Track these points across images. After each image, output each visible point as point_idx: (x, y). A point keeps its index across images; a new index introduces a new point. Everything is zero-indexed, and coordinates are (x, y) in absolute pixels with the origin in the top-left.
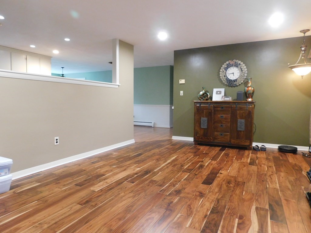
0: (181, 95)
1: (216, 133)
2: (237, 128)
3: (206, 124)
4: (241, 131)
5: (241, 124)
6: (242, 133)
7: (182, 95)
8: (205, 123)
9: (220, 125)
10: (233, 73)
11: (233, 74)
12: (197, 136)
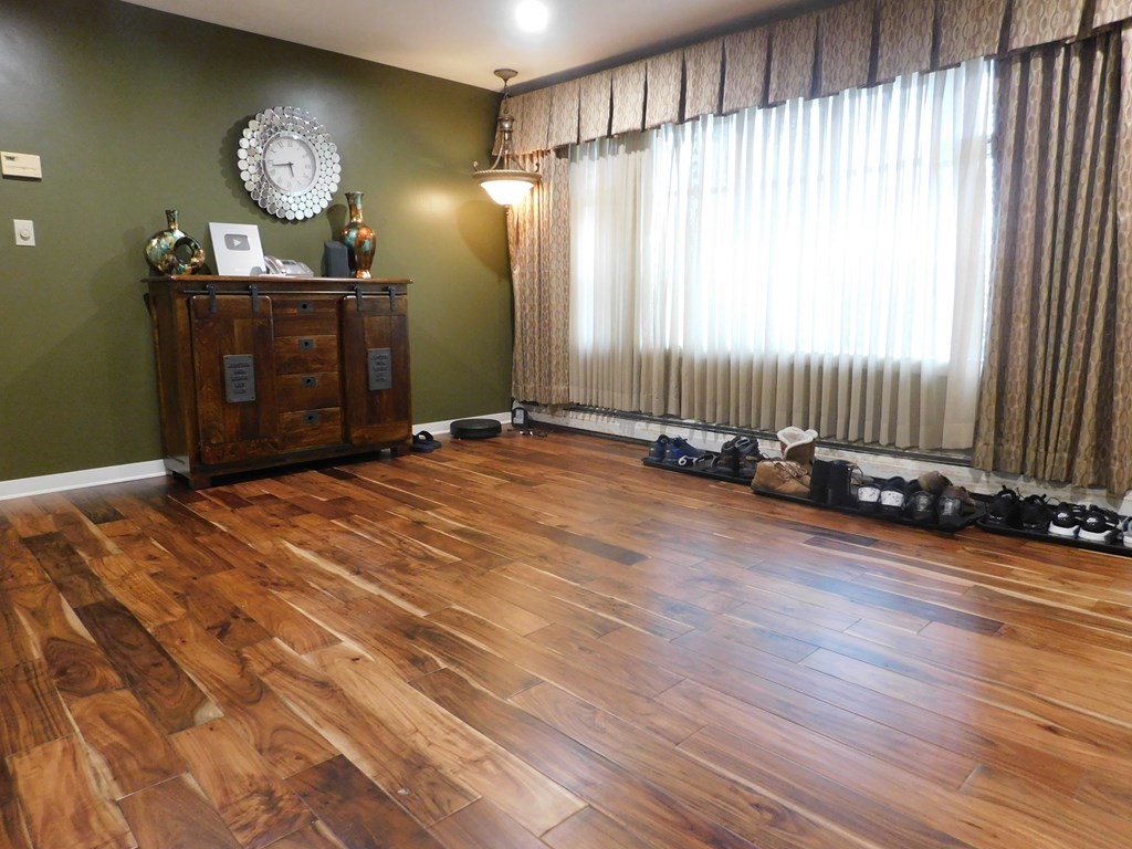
0: (19, 242)
1: (288, 416)
2: (368, 385)
3: (250, 384)
4: (379, 392)
5: (378, 364)
6: (385, 396)
7: (31, 242)
8: (246, 379)
9: (299, 377)
10: (290, 165)
11: (287, 168)
12: (211, 445)
